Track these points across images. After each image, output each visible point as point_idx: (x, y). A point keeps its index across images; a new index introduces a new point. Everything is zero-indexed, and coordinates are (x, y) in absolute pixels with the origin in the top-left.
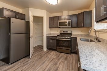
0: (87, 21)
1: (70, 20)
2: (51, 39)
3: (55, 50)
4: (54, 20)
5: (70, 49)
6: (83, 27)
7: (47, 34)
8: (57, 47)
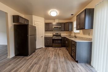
0: (70, 27)
1: (61, 26)
2: (48, 39)
3: (52, 46)
4: (49, 25)
5: (61, 44)
6: (68, 31)
7: (45, 36)
8: (53, 44)
